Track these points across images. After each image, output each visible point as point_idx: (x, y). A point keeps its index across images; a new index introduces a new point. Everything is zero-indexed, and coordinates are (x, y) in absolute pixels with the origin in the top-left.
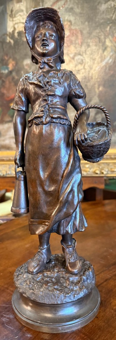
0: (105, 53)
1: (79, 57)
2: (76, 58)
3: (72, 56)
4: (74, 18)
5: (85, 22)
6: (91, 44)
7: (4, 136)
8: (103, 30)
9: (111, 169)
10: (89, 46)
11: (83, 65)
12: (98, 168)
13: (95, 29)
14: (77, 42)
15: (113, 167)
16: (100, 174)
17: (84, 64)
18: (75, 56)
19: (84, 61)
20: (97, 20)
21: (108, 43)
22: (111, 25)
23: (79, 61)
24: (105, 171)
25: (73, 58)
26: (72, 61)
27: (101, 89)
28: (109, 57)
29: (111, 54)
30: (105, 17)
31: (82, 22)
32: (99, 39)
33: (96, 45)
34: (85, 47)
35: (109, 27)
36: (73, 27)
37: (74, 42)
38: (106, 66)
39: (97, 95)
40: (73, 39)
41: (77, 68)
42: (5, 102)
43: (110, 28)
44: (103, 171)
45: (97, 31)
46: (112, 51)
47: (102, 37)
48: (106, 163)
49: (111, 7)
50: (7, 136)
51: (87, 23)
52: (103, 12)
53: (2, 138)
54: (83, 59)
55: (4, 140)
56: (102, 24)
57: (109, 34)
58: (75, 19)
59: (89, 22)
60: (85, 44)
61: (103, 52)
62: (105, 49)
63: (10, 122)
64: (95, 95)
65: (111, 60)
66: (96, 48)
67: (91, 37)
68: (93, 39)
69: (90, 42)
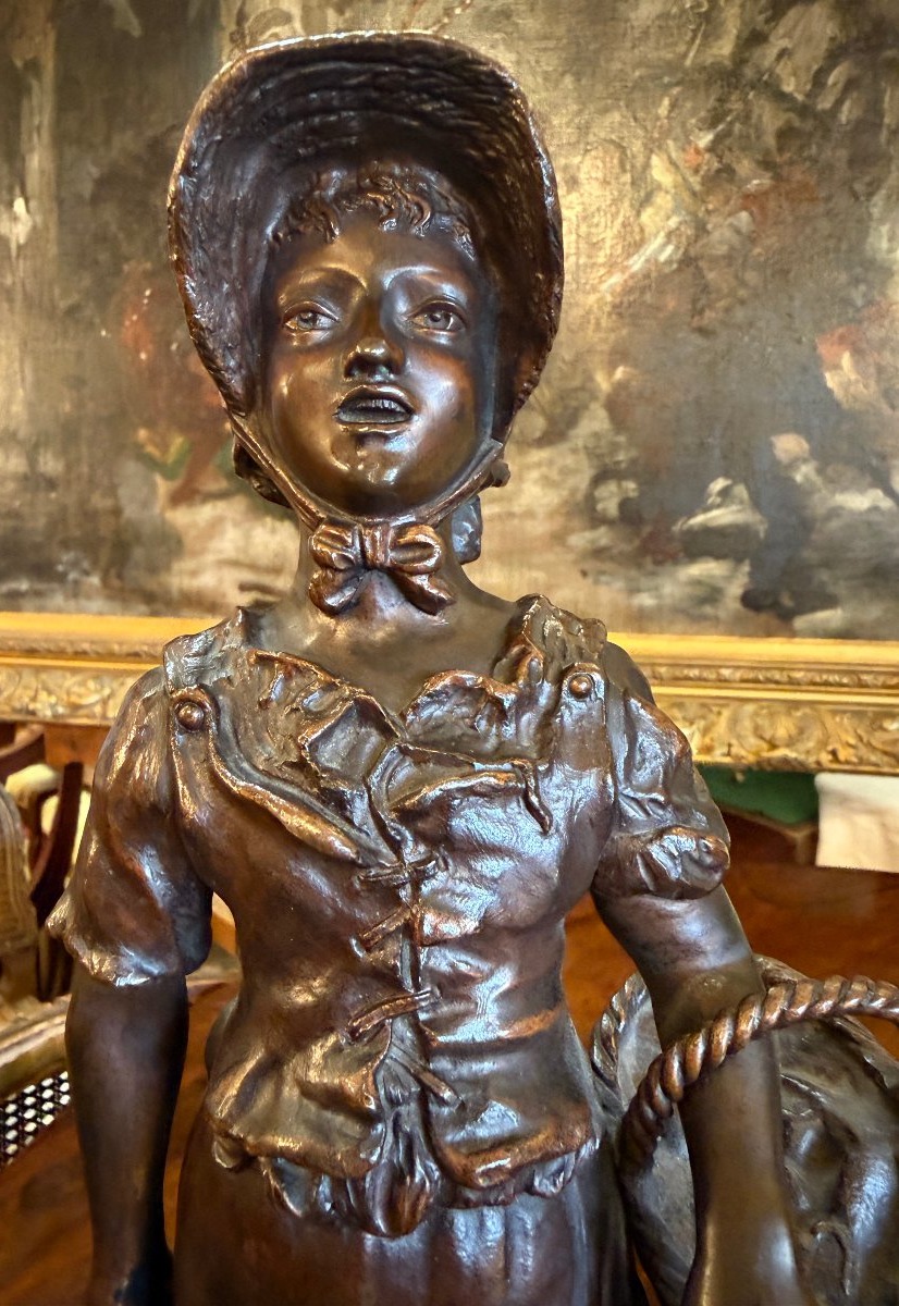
0: (647, 216)
4: (513, 57)
5: (563, 74)
6: (582, 176)
7: (195, 554)
8: (640, 115)
13: (605, 111)
20: (616, 66)
21: (660, 172)
22: (675, 91)
27: (620, 373)
28: (661, 239)
29: (673, 222)
30: (652, 55)
31: (546, 76)
32: (622, 149)
33: (605, 182)
35: (666, 102)
38: (647, 276)
39: (602, 397)
42: (203, 415)
43: (673, 106)
45: (616, 117)
46: (675, 211)
47: (636, 147)
49: (683, 11)
50: (210, 558)
51: (568, 81)
52: (646, 33)
53: (187, 564)
55: (194, 574)
56: (639, 85)
57: (666, 133)
58: (518, 63)
59: (578, 77)
61: (638, 214)
62: (647, 200)
63: (222, 495)
64: (594, 397)
65: (670, 249)
66: (608, 193)
67: (588, 144)
68: (593, 153)
69: (579, 168)
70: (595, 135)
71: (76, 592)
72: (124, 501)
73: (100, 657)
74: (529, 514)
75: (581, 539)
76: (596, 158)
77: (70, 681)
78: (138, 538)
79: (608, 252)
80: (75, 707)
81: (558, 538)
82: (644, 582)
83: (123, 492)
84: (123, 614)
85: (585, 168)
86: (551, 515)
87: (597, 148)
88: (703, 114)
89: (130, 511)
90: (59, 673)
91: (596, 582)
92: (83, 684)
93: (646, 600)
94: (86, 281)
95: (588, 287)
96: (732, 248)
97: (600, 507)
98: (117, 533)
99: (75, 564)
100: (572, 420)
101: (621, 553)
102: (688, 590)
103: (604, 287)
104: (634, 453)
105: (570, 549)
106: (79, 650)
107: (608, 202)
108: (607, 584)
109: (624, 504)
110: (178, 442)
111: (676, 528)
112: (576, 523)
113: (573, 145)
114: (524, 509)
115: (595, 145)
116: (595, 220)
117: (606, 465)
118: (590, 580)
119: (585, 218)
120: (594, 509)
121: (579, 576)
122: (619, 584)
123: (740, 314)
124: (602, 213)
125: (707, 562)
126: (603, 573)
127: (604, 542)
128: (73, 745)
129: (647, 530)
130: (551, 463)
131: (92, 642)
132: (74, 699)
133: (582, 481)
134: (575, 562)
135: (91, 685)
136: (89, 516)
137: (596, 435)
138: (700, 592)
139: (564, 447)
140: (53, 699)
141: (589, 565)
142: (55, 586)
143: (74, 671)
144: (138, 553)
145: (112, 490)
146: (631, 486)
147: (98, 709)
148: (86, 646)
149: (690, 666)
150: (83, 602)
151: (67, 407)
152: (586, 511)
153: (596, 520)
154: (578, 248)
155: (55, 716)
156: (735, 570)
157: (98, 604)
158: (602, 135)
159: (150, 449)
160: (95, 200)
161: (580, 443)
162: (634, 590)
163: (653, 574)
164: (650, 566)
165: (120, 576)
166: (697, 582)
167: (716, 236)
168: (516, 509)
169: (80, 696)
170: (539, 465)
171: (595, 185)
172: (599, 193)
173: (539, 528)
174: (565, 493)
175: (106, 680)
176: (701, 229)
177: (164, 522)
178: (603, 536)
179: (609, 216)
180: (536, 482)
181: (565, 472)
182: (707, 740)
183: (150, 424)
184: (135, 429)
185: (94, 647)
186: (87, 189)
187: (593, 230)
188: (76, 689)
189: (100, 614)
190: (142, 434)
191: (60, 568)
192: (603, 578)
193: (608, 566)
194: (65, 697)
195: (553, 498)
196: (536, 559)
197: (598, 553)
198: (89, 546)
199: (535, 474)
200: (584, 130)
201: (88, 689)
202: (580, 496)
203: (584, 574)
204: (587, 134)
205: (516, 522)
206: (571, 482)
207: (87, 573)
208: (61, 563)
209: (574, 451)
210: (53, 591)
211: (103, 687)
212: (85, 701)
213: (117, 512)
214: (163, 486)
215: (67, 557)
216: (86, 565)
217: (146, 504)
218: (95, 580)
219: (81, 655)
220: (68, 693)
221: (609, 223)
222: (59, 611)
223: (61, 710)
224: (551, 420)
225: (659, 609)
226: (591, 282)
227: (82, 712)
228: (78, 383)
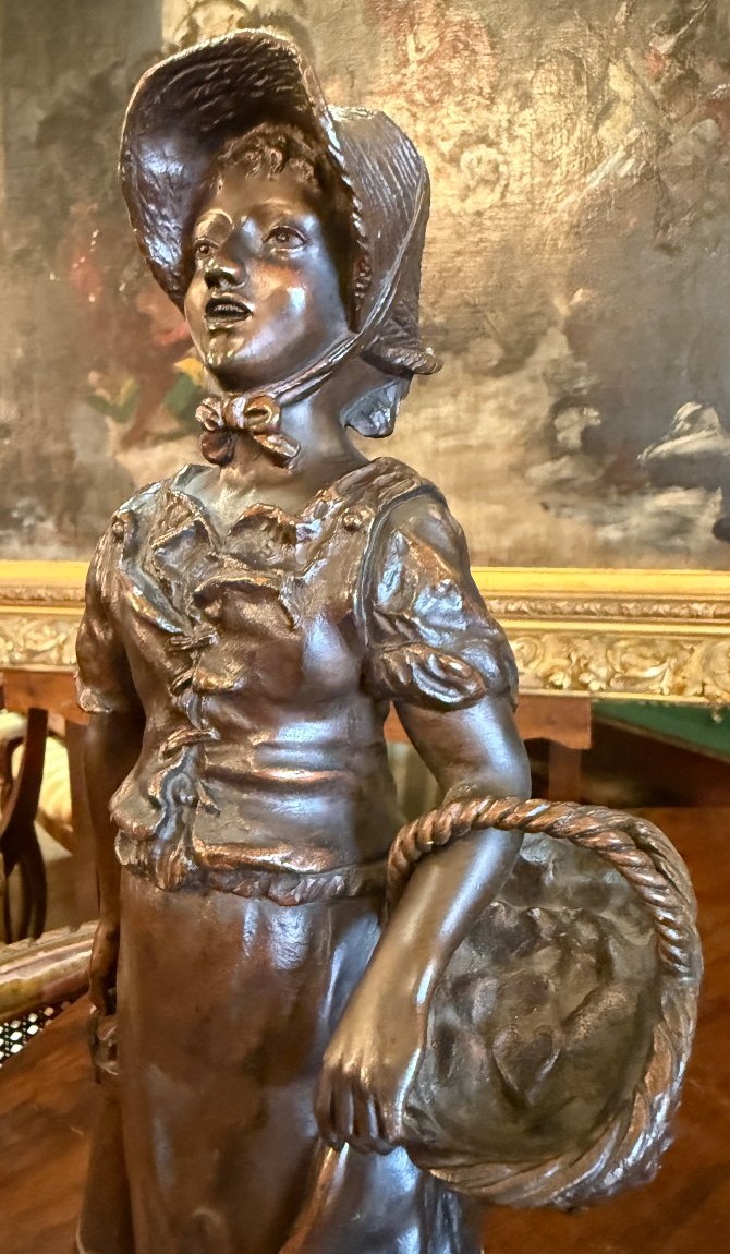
0: (606, 129)
1: (482, 151)
2: (467, 157)
3: (446, 147)
6: (537, 90)
8: (596, 23)
9: (624, 666)
10: (526, 100)
11: (499, 189)
12: (564, 662)
13: (560, 20)
14: (473, 82)
15: (631, 658)
16: (572, 688)
17: (503, 183)
18: (462, 147)
19: (502, 168)
21: (618, 82)
23: (481, 171)
24: (598, 678)
25: (454, 160)
26: (451, 169)
27: (578, 297)
28: (620, 153)
29: (633, 135)
32: (579, 63)
33: (560, 96)
34: (509, 103)
35: (624, 8)
36: (454, 15)
37: (457, 83)
38: (606, 192)
39: (561, 324)
40: (455, 66)
41: (470, 205)
42: (152, 354)
43: (630, 11)
44: (585, 678)
45: (569, 27)
46: (636, 121)
47: (592, 56)
48: (601, 634)
54: (500, 158)
57: (624, 41)
60: (509, 94)
61: (596, 128)
62: (605, 113)
63: (172, 437)
64: (552, 323)
65: (630, 163)
66: (563, 107)
67: (540, 58)
68: (546, 66)
69: (531, 82)
70: (547, 46)
71: (31, 539)
72: (77, 446)
73: (55, 603)
74: (487, 447)
75: (542, 471)
76: (550, 71)
77: (28, 627)
78: (90, 482)
79: (564, 169)
80: (32, 653)
81: (518, 469)
82: (609, 514)
83: (76, 437)
84: (77, 559)
85: (537, 84)
86: (510, 447)
87: (550, 61)
88: (663, 17)
89: (83, 457)
90: (17, 619)
91: (558, 515)
92: (39, 631)
93: (612, 533)
94: (35, 224)
95: (544, 207)
96: (696, 158)
97: (560, 437)
98: (72, 476)
99: (30, 510)
100: (530, 348)
101: (585, 485)
102: (656, 521)
103: (560, 206)
104: (593, 380)
105: (530, 483)
106: (36, 596)
107: (564, 118)
108: (570, 517)
109: (586, 434)
110: (128, 384)
111: (642, 457)
112: (536, 454)
113: (526, 59)
114: (481, 440)
115: (549, 57)
116: (551, 136)
117: (565, 392)
118: (552, 512)
119: (539, 135)
120: (554, 439)
121: (539, 509)
122: (582, 517)
123: (707, 229)
124: (557, 130)
125: (675, 491)
126: (564, 506)
127: (566, 473)
128: (31, 692)
129: (610, 459)
130: (507, 392)
131: (47, 588)
132: (30, 645)
133: (542, 410)
134: (536, 494)
135: (47, 630)
136: (43, 461)
137: (555, 362)
138: (668, 523)
139: (523, 375)
140: (10, 646)
141: (550, 498)
142: (11, 532)
143: (31, 617)
144: (92, 498)
145: (63, 436)
146: (593, 416)
147: (54, 655)
148: (42, 592)
149: (660, 602)
150: (39, 548)
151: (19, 352)
152: (547, 441)
153: (556, 451)
154: (532, 167)
155: (13, 663)
156: (706, 499)
157: (54, 549)
158: (556, 46)
159: (101, 392)
160: (42, 143)
161: (539, 370)
162: (598, 523)
163: (620, 505)
164: (614, 498)
165: (74, 521)
166: (664, 513)
167: (678, 147)
168: (473, 442)
169: (36, 642)
170: (495, 395)
171: (549, 99)
172: (553, 108)
173: (497, 460)
174: (524, 423)
175: (62, 626)
176: (663, 141)
177: (116, 464)
178: (565, 468)
179: (565, 131)
180: (492, 414)
181: (523, 401)
182: (679, 679)
183: (101, 367)
184: (86, 371)
185: (49, 593)
186: (33, 131)
187: (548, 147)
188: (32, 635)
189: (55, 559)
190: (93, 377)
191: (15, 515)
192: (567, 511)
193: (572, 498)
194: (21, 643)
195: (511, 429)
196: (494, 493)
197: (560, 485)
198: (44, 490)
199: (491, 404)
200: (535, 42)
201: (45, 635)
202: (539, 426)
203: (546, 507)
204: (540, 46)
205: (472, 455)
206: (530, 411)
207: (42, 519)
208: (15, 508)
209: (533, 379)
210: (9, 536)
211: (58, 633)
212: (40, 647)
213: (70, 456)
214: (114, 429)
215: (23, 503)
216: (40, 510)
217: (98, 448)
218: (49, 525)
219: (37, 600)
220: (25, 640)
221: (565, 141)
222: (15, 558)
223: (18, 657)
224: (508, 349)
225: (625, 542)
226: (546, 201)
227: (37, 658)
228: (28, 329)
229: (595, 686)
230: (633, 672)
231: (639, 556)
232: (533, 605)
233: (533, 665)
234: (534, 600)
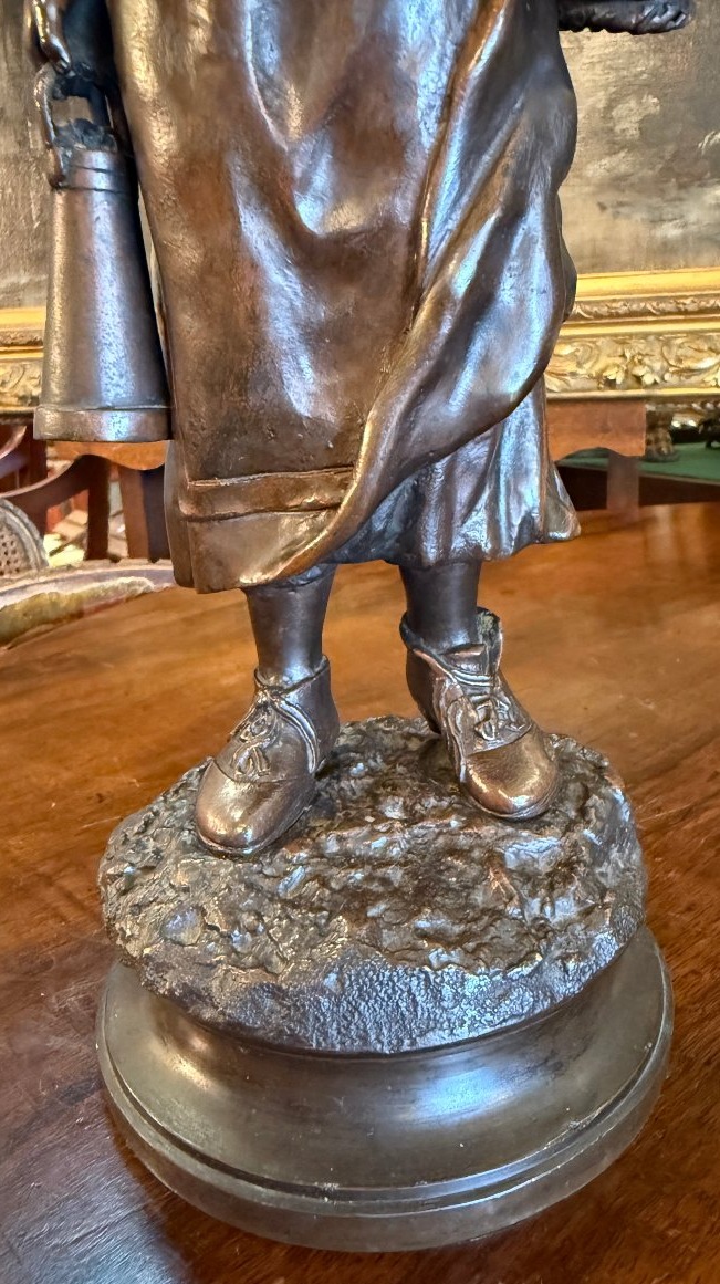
9: (680, 359)
12: (619, 360)
15: (686, 352)
24: (652, 371)
44: (639, 371)
48: (656, 334)
75: (599, 168)
82: (669, 211)
91: (616, 215)
93: (671, 231)
97: (618, 128)
101: (642, 180)
105: (588, 182)
108: (628, 217)
109: (645, 123)
111: (702, 145)
112: (594, 149)
117: (624, 79)
118: (609, 212)
120: (611, 131)
121: (597, 209)
122: (639, 216)
126: (621, 204)
127: (623, 168)
129: (670, 149)
133: (599, 100)
134: (594, 194)
141: (609, 197)
146: (652, 101)
152: (605, 134)
153: (614, 144)
162: (657, 221)
163: (678, 200)
164: (673, 193)
178: (622, 163)
192: (624, 211)
193: (629, 196)
197: (617, 182)
202: (597, 118)
203: (603, 207)
209: (590, 65)
225: (684, 239)
229: (648, 380)
230: (686, 364)
231: (698, 253)
232: (588, 308)
233: (587, 366)
234: (588, 303)
